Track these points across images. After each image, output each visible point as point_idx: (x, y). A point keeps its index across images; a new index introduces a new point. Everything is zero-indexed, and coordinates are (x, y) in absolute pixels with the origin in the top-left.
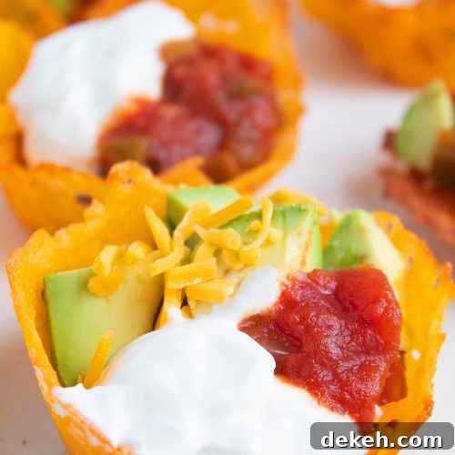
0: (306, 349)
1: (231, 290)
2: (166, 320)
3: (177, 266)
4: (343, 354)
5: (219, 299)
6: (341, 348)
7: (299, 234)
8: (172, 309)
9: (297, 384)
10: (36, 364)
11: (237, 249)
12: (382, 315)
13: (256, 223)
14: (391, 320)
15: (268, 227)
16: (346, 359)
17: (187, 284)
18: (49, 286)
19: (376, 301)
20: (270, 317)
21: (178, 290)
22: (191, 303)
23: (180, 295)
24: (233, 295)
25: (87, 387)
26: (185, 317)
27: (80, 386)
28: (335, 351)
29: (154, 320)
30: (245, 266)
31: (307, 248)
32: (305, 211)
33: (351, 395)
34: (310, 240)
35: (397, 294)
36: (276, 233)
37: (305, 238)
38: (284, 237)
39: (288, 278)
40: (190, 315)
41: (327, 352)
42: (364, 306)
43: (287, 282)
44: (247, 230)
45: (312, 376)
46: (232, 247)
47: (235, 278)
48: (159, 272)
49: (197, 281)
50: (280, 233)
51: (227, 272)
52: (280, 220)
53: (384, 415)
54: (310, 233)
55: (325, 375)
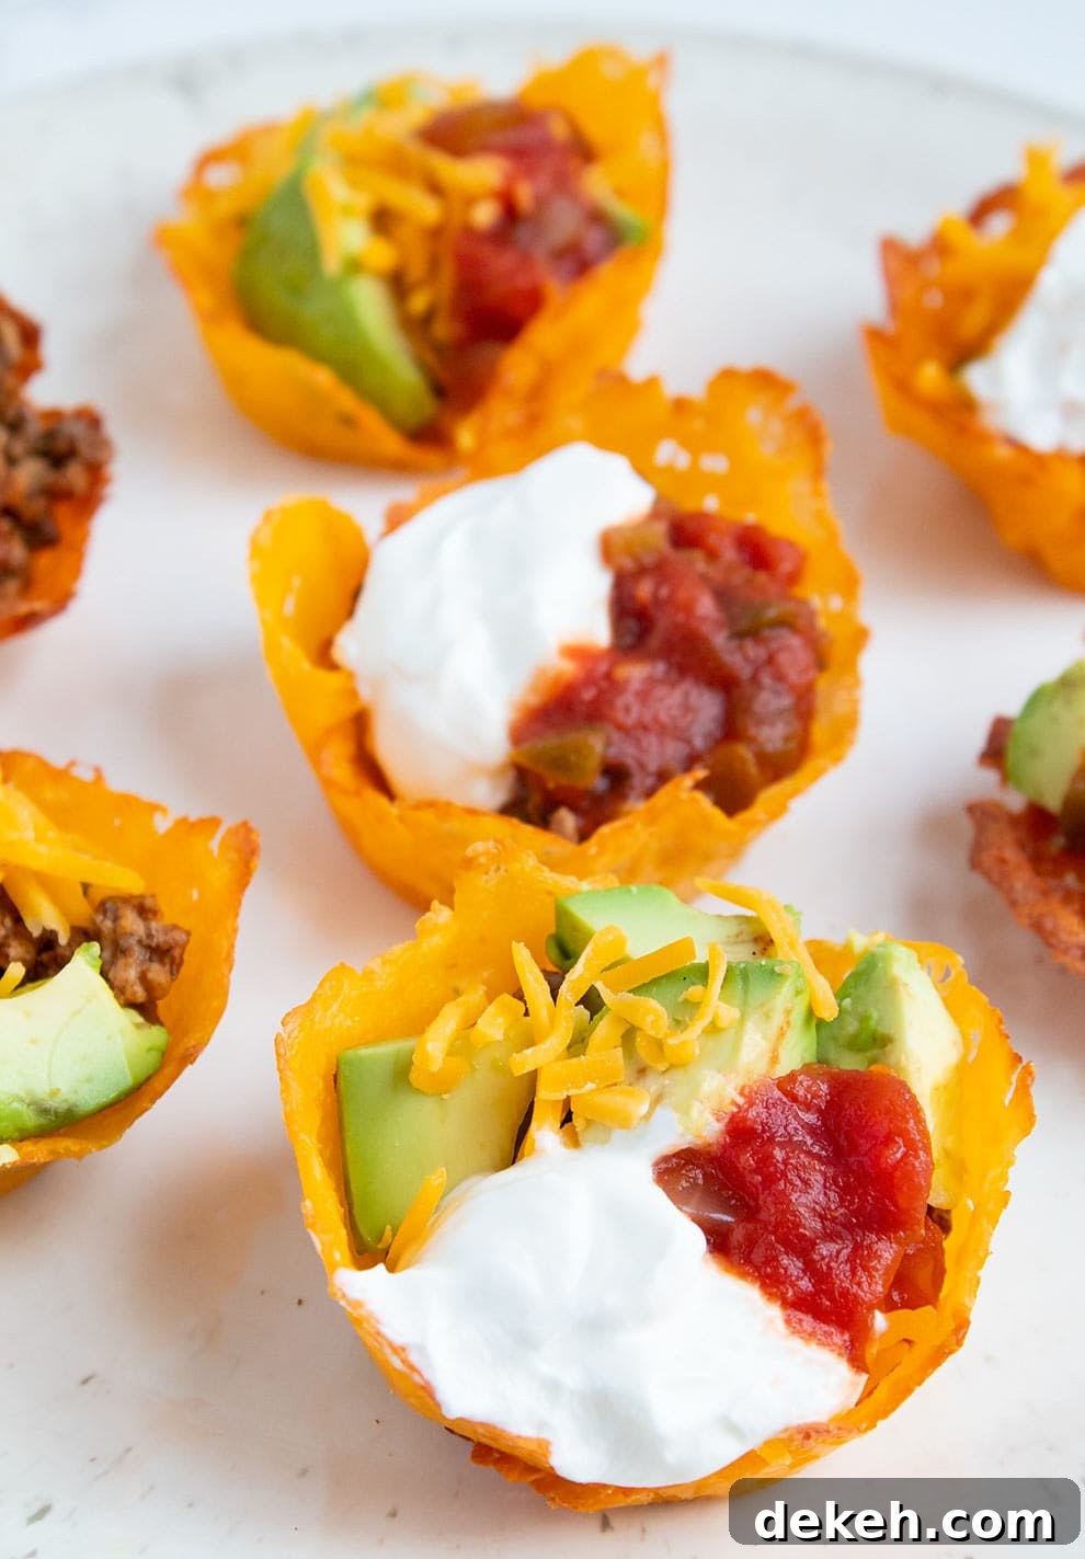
0: (763, 1216)
1: (644, 1109)
2: (533, 1149)
3: (558, 1059)
4: (824, 1227)
5: (624, 1122)
6: (822, 1218)
7: (767, 1017)
8: (545, 1134)
9: (743, 1275)
10: (313, 1227)
11: (660, 1036)
12: (895, 1167)
13: (695, 991)
14: (909, 1176)
15: (715, 1002)
16: (830, 1236)
17: (572, 1092)
18: (345, 1072)
19: (888, 1140)
20: (709, 1153)
21: (557, 1101)
22: (577, 1121)
23: (560, 1106)
24: (647, 1117)
25: (391, 1269)
26: (565, 1144)
27: (381, 1267)
28: (811, 1225)
29: (515, 1146)
30: (672, 1067)
31: (782, 1034)
32: (779, 975)
33: (832, 1299)
34: (788, 1023)
35: (932, 1122)
36: (728, 1013)
37: (777, 1020)
38: (743, 1019)
39: (742, 1094)
40: (574, 1141)
41: (798, 1225)
42: (869, 1145)
43: (741, 1101)
44: (680, 999)
45: (767, 1262)
46: (652, 1033)
47: (653, 1085)
48: (529, 1068)
49: (590, 1086)
50: (736, 1013)
51: (642, 1072)
52: (739, 985)
53: (890, 1327)
54: (788, 1012)
55: (791, 1265)
